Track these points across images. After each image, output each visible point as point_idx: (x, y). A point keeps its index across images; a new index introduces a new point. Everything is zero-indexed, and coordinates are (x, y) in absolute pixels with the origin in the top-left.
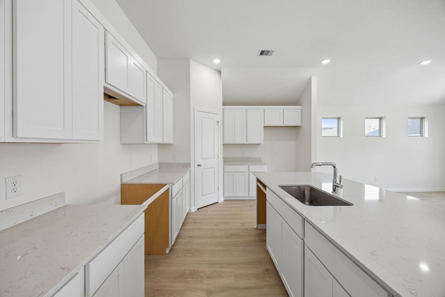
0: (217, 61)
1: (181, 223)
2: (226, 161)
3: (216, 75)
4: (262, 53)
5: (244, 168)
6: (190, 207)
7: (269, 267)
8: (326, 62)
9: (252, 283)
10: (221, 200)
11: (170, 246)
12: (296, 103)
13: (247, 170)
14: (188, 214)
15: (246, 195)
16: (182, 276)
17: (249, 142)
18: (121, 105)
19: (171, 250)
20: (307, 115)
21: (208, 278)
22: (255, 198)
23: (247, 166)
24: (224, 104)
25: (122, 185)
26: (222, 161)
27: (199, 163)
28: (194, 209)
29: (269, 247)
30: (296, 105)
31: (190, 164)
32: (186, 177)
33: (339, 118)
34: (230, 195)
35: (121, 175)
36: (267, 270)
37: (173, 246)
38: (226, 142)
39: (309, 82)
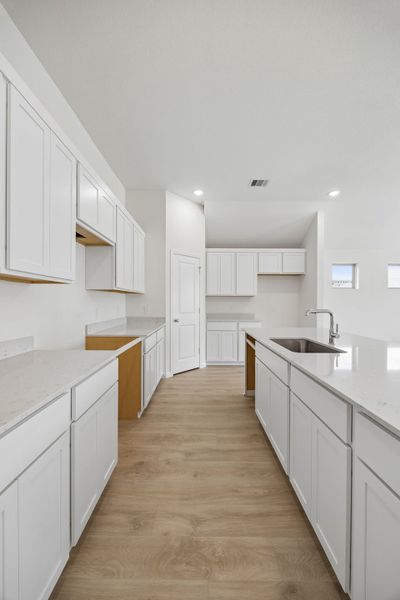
0: (198, 193)
1: (154, 388)
2: (210, 317)
3: (197, 210)
4: (254, 183)
5: (232, 326)
6: (165, 371)
7: (257, 432)
8: (334, 194)
9: (237, 446)
10: (203, 365)
11: (142, 410)
12: (299, 245)
13: (235, 329)
14: (161, 380)
15: (235, 360)
16: (156, 439)
17: (239, 293)
18: (87, 245)
19: (143, 415)
20: (311, 260)
21: (187, 441)
22: (244, 364)
23: (236, 324)
24: (207, 246)
25: (87, 338)
26: (205, 316)
27: (176, 318)
28: (169, 375)
29: (257, 411)
30: (299, 247)
31: (164, 318)
32: (161, 333)
33: (354, 265)
34: (214, 358)
35: (86, 326)
36: (255, 435)
37: (146, 410)
38: (210, 293)
39: (314, 220)
